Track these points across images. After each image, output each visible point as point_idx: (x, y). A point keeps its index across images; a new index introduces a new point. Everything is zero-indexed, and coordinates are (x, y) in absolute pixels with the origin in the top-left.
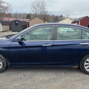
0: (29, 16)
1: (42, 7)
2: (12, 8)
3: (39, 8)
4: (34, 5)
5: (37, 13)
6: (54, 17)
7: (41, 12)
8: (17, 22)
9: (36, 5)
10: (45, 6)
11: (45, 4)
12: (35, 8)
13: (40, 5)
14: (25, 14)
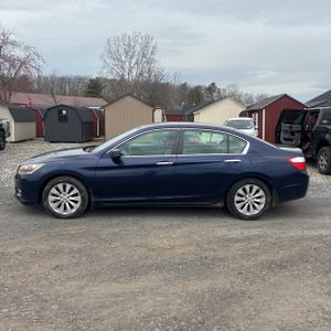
0: (94, 88)
1: (144, 56)
2: (41, 63)
3: (134, 61)
4: (114, 48)
5: (126, 77)
6: (187, 92)
7: (141, 74)
8: (64, 112)
9: (122, 51)
10: (152, 53)
11: (154, 47)
12: (119, 60)
13: (138, 48)
14: (80, 79)
